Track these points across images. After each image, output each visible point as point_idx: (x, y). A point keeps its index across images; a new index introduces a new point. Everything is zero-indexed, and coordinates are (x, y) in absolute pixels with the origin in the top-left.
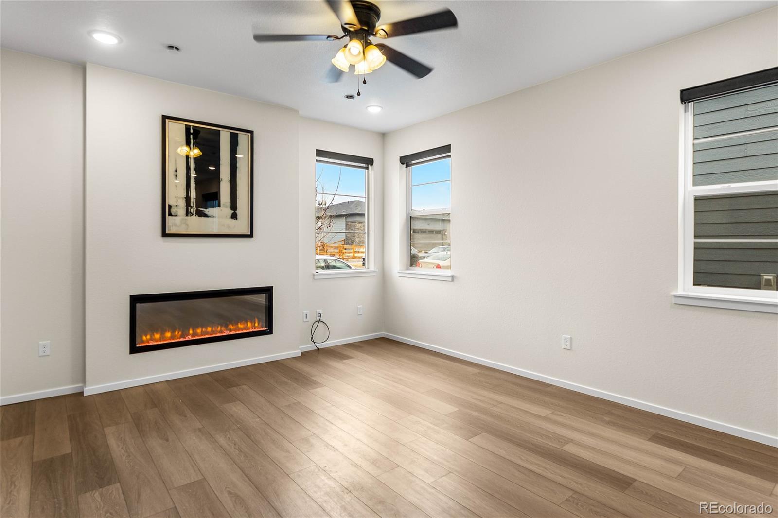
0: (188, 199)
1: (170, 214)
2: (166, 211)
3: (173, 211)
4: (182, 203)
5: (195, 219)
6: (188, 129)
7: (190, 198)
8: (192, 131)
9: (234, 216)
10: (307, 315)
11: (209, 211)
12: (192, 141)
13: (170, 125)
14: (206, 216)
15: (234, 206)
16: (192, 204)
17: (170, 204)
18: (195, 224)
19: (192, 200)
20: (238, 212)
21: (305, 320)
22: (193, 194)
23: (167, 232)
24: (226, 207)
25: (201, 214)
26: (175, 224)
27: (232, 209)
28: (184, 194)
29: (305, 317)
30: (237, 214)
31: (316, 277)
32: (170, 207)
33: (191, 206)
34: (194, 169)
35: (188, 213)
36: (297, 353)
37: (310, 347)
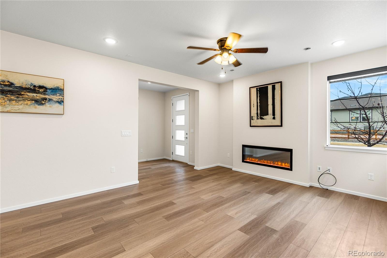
0: (257, 113)
1: (252, 119)
2: (251, 118)
3: (253, 118)
4: (256, 115)
5: (260, 120)
6: (257, 89)
7: (258, 113)
8: (258, 90)
9: (274, 118)
10: (319, 168)
11: (264, 117)
12: (258, 93)
13: (252, 89)
14: (263, 119)
15: (274, 114)
16: (259, 115)
17: (252, 116)
18: (260, 122)
19: (259, 114)
20: (275, 116)
21: (319, 171)
22: (259, 112)
23: (251, 125)
24: (271, 115)
25: (262, 118)
26: (254, 123)
27: (273, 115)
28: (256, 112)
29: (318, 168)
30: (275, 117)
31: (326, 149)
32: (252, 117)
33: (258, 116)
34: (259, 103)
35: (257, 119)
36: (307, 185)
37: (317, 185)
